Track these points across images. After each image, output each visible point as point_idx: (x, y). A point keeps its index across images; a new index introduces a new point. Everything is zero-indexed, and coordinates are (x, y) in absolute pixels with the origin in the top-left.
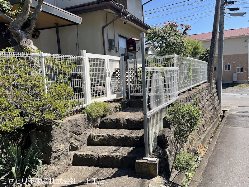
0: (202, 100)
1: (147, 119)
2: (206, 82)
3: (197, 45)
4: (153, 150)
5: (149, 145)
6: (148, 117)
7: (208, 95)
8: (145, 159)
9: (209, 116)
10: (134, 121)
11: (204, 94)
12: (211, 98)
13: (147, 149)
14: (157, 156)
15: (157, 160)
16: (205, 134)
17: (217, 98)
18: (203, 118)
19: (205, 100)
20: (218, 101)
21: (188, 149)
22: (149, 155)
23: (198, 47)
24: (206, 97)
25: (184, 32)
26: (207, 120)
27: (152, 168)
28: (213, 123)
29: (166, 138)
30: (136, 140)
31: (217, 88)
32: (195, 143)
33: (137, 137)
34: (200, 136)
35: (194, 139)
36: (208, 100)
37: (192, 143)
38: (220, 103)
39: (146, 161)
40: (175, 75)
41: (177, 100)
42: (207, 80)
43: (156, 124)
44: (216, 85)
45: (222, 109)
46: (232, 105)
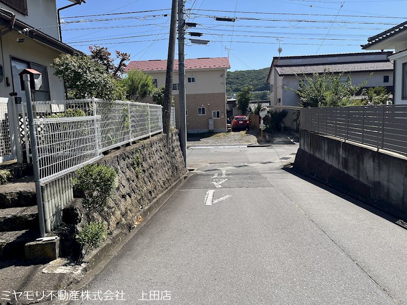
0: (150, 157)
1: (40, 187)
2: (160, 133)
3: (146, 80)
4: (53, 227)
5: (45, 221)
6: (42, 185)
7: (161, 151)
8: (39, 241)
9: (163, 179)
10: (29, 194)
11: (154, 149)
12: (167, 154)
13: (43, 227)
14: (58, 234)
15: (56, 238)
16: (151, 203)
17: (179, 153)
18: (150, 182)
19: (156, 157)
20: (183, 158)
21: (118, 223)
22: (46, 235)
23: (147, 84)
24: (158, 154)
25: (121, 63)
26: (159, 184)
27: (48, 250)
28: (169, 188)
29: (76, 210)
30: (31, 219)
31: (181, 140)
32: (131, 215)
33: (32, 215)
34: (142, 206)
35: (130, 210)
36: (162, 157)
37: (127, 216)
38: (185, 160)
39: (40, 242)
40: (97, 126)
41: (101, 160)
42: (162, 130)
43: (58, 194)
44: (178, 137)
45: (188, 168)
46: (202, 162)
